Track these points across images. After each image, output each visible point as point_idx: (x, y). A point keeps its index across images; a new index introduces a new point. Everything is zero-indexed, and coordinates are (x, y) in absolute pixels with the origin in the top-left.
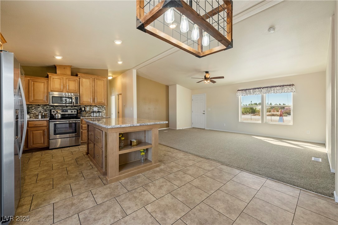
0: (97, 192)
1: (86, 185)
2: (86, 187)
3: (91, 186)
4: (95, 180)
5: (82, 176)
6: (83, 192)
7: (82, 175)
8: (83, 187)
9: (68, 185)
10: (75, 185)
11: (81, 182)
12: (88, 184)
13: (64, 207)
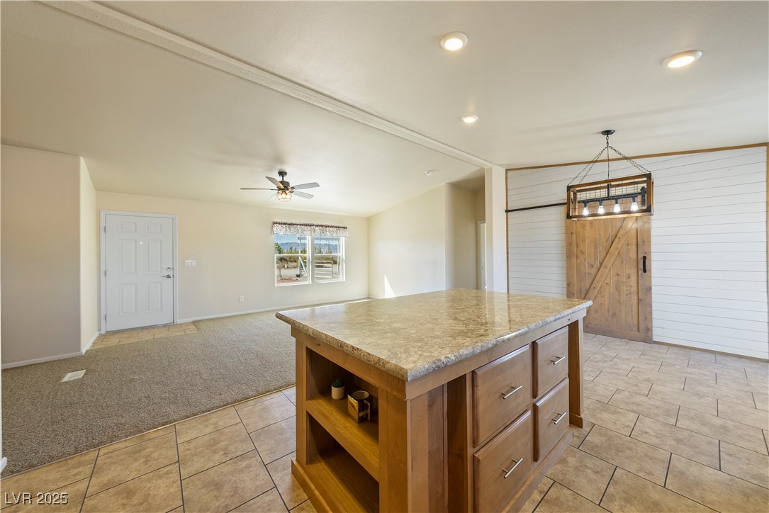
0: (622, 426)
1: (628, 452)
2: (630, 449)
3: (620, 442)
4: (597, 446)
5: (616, 483)
6: (645, 446)
7: (611, 489)
8: (638, 453)
9: (670, 488)
10: (650, 474)
11: (633, 468)
12: (622, 452)
13: (696, 448)
